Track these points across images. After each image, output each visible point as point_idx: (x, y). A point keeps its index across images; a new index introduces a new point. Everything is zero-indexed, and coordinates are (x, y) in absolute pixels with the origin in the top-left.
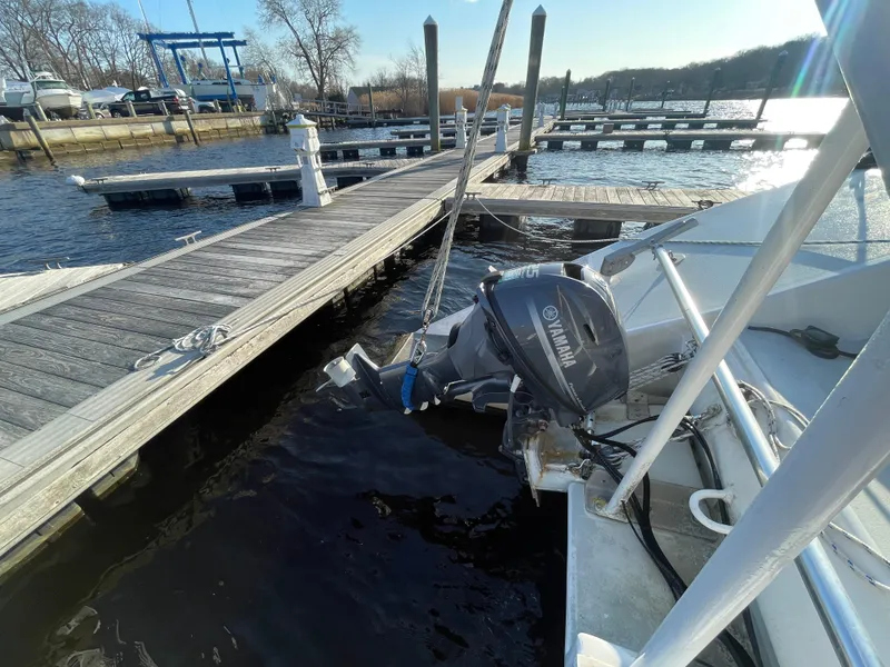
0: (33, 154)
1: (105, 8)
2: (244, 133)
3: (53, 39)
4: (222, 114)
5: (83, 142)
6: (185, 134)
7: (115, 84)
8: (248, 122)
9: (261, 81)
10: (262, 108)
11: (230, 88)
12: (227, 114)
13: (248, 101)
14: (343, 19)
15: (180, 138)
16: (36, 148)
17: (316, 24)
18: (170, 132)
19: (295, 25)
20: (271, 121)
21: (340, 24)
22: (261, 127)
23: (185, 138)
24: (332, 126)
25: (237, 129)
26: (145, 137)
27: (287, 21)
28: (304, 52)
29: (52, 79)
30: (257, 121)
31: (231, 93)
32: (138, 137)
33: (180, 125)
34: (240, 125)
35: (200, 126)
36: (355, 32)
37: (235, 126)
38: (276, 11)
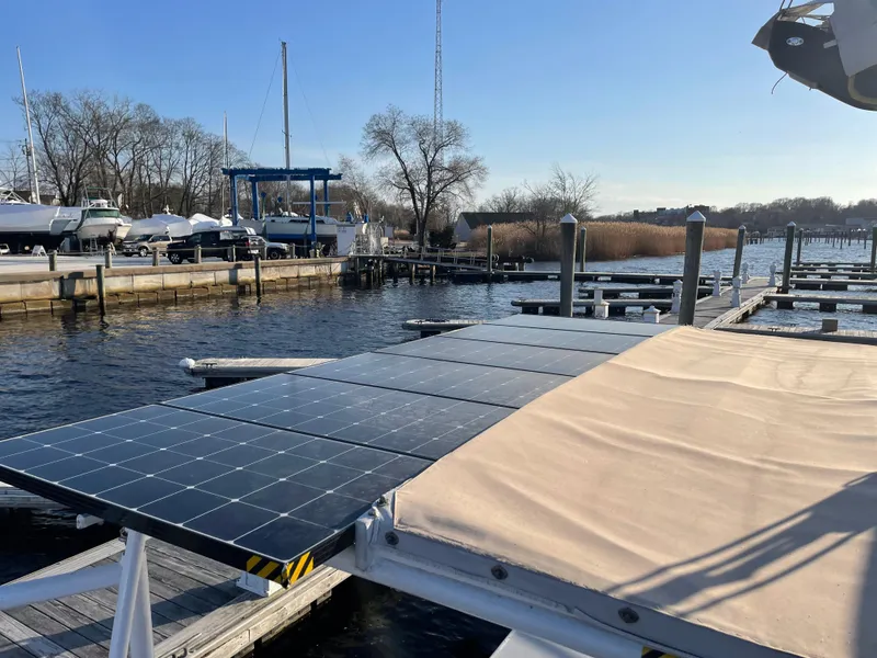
0: (88, 303)
1: (178, 124)
2: (316, 282)
3: (112, 157)
4: (296, 260)
5: (139, 291)
6: (248, 283)
7: (167, 209)
8: (324, 270)
9: (349, 220)
10: (344, 253)
11: (310, 226)
12: (302, 260)
13: (329, 244)
14: (467, 150)
15: (242, 289)
16: (92, 297)
17: (431, 154)
18: (234, 281)
19: (404, 156)
20: (352, 269)
21: (462, 153)
22: (340, 275)
23: (247, 289)
24: (430, 276)
25: (309, 278)
26: (204, 286)
27: (395, 151)
28: (410, 184)
29: (106, 207)
30: (337, 268)
31: (309, 232)
32: (197, 287)
33: (246, 274)
34: (314, 273)
35: (269, 275)
36: (480, 164)
37: (307, 274)
38: (384, 141)
